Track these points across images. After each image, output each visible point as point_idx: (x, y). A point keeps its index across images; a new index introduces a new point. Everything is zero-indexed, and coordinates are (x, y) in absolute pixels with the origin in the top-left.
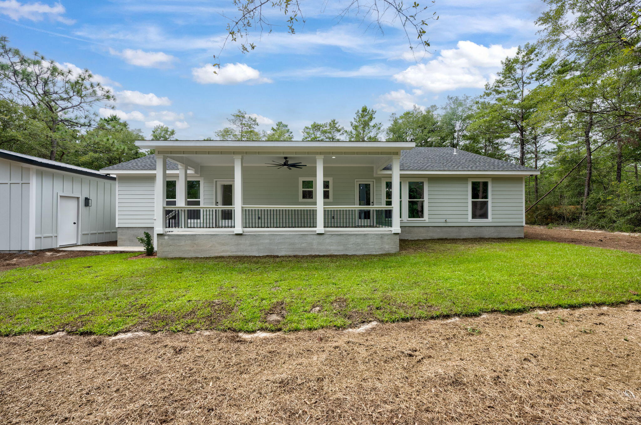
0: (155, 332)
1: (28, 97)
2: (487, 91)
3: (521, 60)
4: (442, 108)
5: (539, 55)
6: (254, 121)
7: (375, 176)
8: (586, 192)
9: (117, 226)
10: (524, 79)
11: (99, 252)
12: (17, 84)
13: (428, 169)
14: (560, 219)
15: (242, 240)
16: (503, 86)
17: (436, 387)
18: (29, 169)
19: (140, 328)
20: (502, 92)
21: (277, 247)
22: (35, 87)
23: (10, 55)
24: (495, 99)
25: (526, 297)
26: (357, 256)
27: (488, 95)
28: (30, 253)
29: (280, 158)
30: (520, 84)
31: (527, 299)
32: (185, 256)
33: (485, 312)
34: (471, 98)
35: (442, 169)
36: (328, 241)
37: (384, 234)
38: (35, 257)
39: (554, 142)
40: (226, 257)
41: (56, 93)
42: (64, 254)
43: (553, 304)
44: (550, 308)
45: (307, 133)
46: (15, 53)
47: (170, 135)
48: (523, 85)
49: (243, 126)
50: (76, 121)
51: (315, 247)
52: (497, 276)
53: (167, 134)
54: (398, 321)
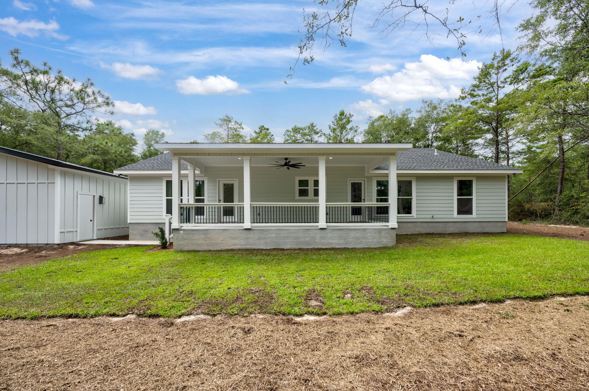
0: (215, 315)
1: (38, 104)
2: (462, 95)
3: (496, 65)
4: (417, 111)
5: (514, 60)
6: (240, 125)
7: (366, 175)
8: (559, 189)
9: (129, 222)
10: (499, 83)
11: (115, 245)
12: (28, 93)
13: (416, 168)
14: (533, 215)
15: (251, 235)
16: (478, 90)
17: (500, 362)
18: (54, 170)
19: (200, 311)
20: (476, 95)
21: (282, 241)
22: (44, 95)
23: (23, 65)
24: (470, 102)
25: (541, 285)
26: (357, 249)
27: (463, 98)
28: (56, 246)
29: (282, 158)
30: (496, 88)
31: (543, 288)
32: (199, 248)
33: (508, 299)
34: (445, 101)
35: (429, 168)
36: (330, 235)
37: (381, 229)
38: (60, 250)
39: (523, 143)
40: (237, 250)
41: (62, 100)
42: (85, 247)
43: (570, 292)
44: (568, 295)
45: (288, 135)
46: (26, 63)
47: (160, 138)
48: (498, 89)
49: (229, 129)
50: (79, 126)
51: (318, 240)
52: (504, 267)
53: (158, 137)
54: (430, 306)
